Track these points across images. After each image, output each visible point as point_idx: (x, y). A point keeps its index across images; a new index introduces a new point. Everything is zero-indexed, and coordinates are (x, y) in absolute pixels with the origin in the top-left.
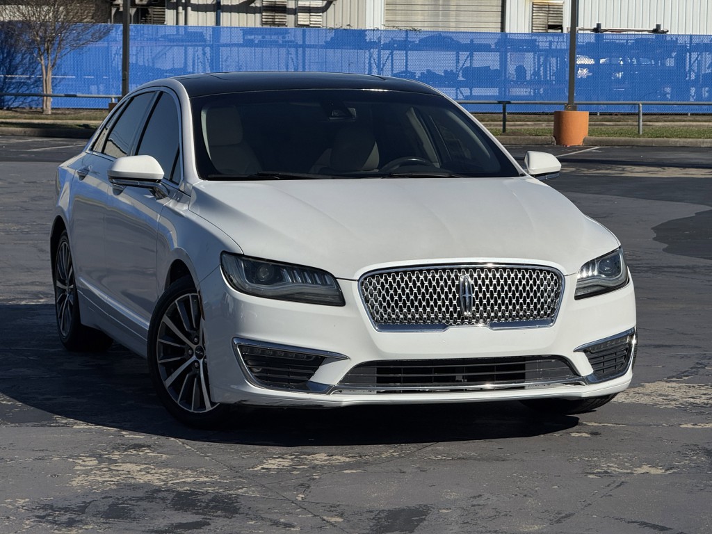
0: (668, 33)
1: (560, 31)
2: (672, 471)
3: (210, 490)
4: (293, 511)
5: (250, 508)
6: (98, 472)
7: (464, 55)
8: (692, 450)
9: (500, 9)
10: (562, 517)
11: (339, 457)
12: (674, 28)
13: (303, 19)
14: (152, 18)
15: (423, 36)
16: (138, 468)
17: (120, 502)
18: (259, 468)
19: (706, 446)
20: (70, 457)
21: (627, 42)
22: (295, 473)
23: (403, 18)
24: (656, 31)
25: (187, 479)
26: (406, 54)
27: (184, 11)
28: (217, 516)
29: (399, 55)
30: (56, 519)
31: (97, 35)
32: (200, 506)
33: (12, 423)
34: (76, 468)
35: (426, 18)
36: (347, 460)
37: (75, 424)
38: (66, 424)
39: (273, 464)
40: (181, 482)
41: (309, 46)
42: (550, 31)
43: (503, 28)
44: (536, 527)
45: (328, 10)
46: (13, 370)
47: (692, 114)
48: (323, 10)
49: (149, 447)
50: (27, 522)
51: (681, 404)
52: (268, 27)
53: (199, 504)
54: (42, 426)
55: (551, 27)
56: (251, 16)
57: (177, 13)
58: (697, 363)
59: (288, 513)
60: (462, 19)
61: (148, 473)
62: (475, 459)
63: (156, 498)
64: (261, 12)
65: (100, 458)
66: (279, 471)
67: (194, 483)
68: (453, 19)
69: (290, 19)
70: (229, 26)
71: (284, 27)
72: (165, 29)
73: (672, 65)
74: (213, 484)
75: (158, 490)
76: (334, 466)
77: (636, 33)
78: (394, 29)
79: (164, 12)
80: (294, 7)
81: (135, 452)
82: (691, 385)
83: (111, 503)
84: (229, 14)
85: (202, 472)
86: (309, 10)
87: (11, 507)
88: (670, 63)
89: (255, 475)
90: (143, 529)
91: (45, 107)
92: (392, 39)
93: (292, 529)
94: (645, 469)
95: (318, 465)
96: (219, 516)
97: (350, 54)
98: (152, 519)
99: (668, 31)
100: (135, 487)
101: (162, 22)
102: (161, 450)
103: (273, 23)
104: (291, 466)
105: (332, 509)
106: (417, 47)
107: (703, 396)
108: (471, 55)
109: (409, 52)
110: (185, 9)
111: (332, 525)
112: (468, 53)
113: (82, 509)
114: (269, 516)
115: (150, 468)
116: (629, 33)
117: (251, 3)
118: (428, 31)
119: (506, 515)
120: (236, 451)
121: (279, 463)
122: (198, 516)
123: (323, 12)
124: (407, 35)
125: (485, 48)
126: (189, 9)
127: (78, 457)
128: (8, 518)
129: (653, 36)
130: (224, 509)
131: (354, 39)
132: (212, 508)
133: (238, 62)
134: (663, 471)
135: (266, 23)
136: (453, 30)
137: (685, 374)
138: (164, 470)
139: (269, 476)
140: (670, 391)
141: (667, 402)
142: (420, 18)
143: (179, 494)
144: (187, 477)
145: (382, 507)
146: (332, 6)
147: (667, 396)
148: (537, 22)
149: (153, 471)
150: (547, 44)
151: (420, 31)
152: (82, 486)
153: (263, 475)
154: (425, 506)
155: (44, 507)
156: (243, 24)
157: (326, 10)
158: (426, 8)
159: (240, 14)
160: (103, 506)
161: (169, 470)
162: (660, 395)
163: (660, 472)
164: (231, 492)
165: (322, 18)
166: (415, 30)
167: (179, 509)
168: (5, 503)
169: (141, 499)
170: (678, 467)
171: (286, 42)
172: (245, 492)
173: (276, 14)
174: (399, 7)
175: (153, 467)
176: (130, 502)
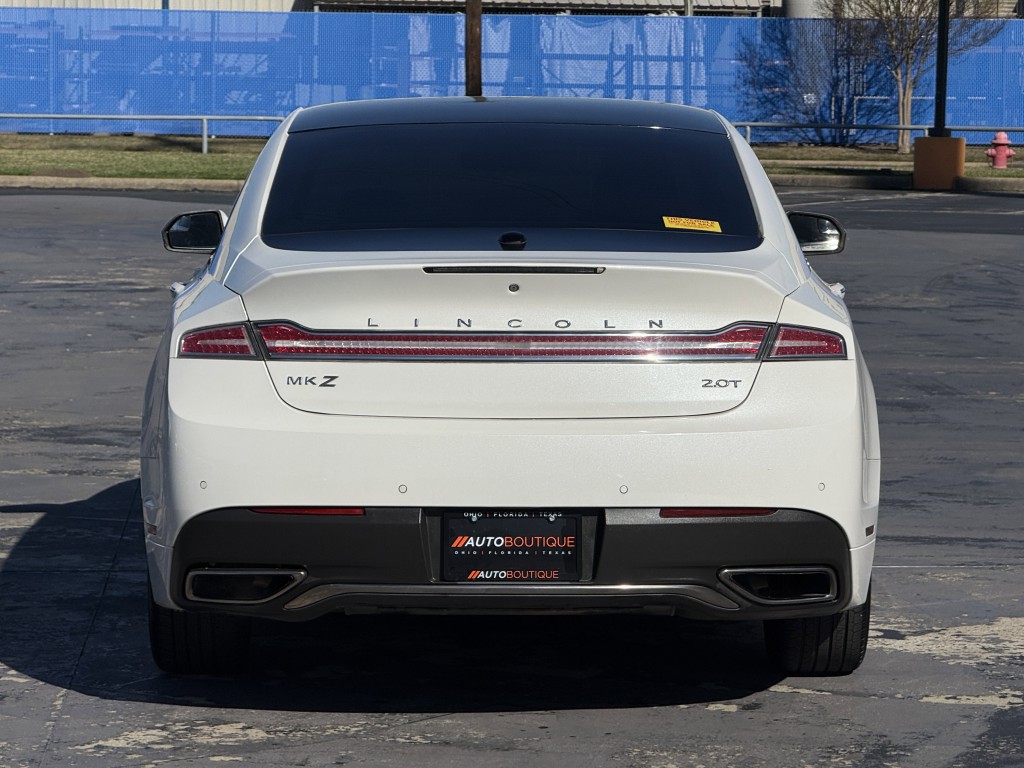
31: (980, 37)
91: (900, 143)
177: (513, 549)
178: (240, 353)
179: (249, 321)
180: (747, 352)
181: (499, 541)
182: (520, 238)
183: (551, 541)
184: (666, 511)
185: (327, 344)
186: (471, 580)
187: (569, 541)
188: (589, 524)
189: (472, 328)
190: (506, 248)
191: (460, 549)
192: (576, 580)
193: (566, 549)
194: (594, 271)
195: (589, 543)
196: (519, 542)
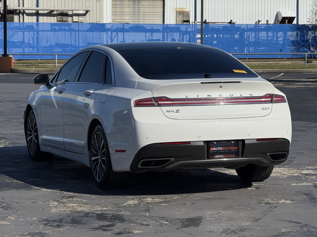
0: (235, 24)
1: (188, 23)
2: (294, 202)
3: (110, 212)
4: (147, 220)
5: (129, 219)
6: (60, 207)
7: (148, 34)
8: (299, 194)
9: (162, 14)
10: (257, 220)
11: (157, 199)
12: (238, 21)
13: (76, 19)
14: (8, 19)
15: (130, 26)
16: (76, 205)
17: (75, 218)
18: (126, 204)
19: (304, 192)
20: (46, 201)
21: (219, 28)
22: (141, 205)
23: (120, 18)
24: (230, 23)
25: (98, 209)
26: (124, 34)
27: (22, 16)
28: (117, 222)
29: (120, 34)
30: (52, 224)
32: (108, 219)
33: (15, 189)
34: (50, 205)
35: (130, 18)
36: (161, 200)
37: (41, 189)
38: (37, 189)
39: (131, 202)
40: (96, 210)
41: (81, 31)
42: (184, 23)
43: (164, 22)
44: (248, 224)
45: (87, 15)
46: (4, 168)
47: (248, 59)
48: (84, 15)
49: (76, 197)
50: (41, 226)
51: (288, 176)
52: (60, 22)
53: (108, 218)
54: (28, 190)
55: (184, 21)
56: (52, 18)
57: (19, 17)
58: (289, 160)
59: (145, 221)
60: (146, 18)
61: (81, 207)
62: (213, 199)
63: (89, 216)
64: (57, 16)
65: (58, 201)
66: (135, 205)
67: (102, 210)
68: (142, 18)
69: (70, 19)
70: (43, 22)
71: (67, 23)
72: (14, 24)
73: (238, 37)
74: (110, 210)
75: (88, 213)
76: (156, 203)
77: (222, 23)
78: (118, 23)
79: (14, 16)
80: (71, 14)
81: (71, 199)
82: (290, 169)
83: (71, 218)
84: (42, 17)
85: (103, 206)
86: (78, 15)
87: (31, 220)
88: (237, 36)
89: (125, 207)
90: (89, 227)
92: (117, 27)
93: (150, 226)
94: (283, 201)
95: (149, 202)
96: (118, 222)
97: (97, 34)
98: (91, 224)
99: (235, 23)
100: (79, 212)
101: (13, 21)
102: (82, 198)
103: (62, 21)
104: (138, 203)
105: (163, 219)
106: (128, 31)
107: (296, 173)
108: (152, 34)
109: (125, 33)
110: (23, 15)
111: (165, 224)
112: (151, 33)
113: (61, 221)
114: (138, 222)
115: (81, 205)
116: (218, 23)
117: (52, 12)
118: (133, 24)
119: (234, 219)
120: (113, 198)
121: (133, 202)
122: (109, 222)
123: (84, 16)
124: (124, 25)
125: (158, 31)
126: (25, 15)
127: (49, 201)
128: (32, 225)
129: (229, 25)
130: (118, 220)
131: (100, 27)
132: (114, 219)
133: (47, 38)
134: (291, 202)
135: (59, 21)
136: (142, 23)
137: (286, 164)
138: (87, 206)
139: (131, 207)
140: (282, 171)
141: (282, 175)
142: (127, 18)
143: (97, 214)
144: (98, 208)
145: (182, 218)
146: (88, 13)
147: (281, 173)
148: (179, 19)
149: (83, 206)
150: (185, 29)
151: (129, 24)
152: (56, 212)
153: (128, 207)
154: (200, 217)
155: (45, 220)
156: (49, 21)
157: (86, 15)
158: (130, 13)
159: (48, 17)
160: (69, 219)
161: (89, 206)
162: (278, 173)
163: (289, 202)
164: (119, 213)
165: (84, 18)
166: (127, 23)
167: (101, 220)
168: (28, 219)
169: (82, 217)
170: (296, 200)
171: (70, 29)
172: (125, 213)
173: (64, 17)
174: (118, 13)
175: (82, 205)
176: (79, 218)
177: (224, 150)
178: (153, 105)
179: (154, 97)
180: (269, 101)
181: (221, 149)
182: (210, 75)
183: (232, 148)
184: (258, 140)
185: (175, 102)
186: (215, 158)
187: (236, 148)
188: (240, 143)
189: (211, 97)
190: (206, 78)
191: (212, 151)
192: (238, 157)
193: (236, 150)
194: (239, 82)
195: (240, 148)
196: (225, 148)
